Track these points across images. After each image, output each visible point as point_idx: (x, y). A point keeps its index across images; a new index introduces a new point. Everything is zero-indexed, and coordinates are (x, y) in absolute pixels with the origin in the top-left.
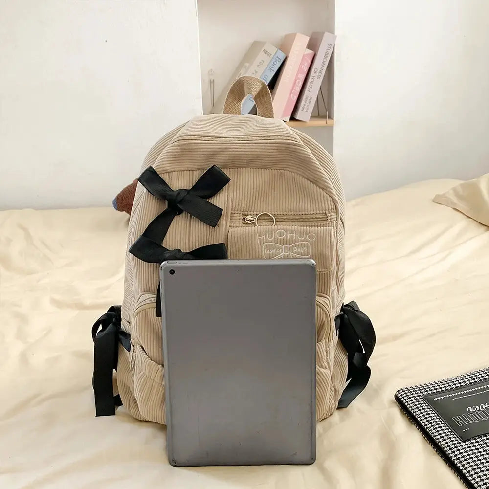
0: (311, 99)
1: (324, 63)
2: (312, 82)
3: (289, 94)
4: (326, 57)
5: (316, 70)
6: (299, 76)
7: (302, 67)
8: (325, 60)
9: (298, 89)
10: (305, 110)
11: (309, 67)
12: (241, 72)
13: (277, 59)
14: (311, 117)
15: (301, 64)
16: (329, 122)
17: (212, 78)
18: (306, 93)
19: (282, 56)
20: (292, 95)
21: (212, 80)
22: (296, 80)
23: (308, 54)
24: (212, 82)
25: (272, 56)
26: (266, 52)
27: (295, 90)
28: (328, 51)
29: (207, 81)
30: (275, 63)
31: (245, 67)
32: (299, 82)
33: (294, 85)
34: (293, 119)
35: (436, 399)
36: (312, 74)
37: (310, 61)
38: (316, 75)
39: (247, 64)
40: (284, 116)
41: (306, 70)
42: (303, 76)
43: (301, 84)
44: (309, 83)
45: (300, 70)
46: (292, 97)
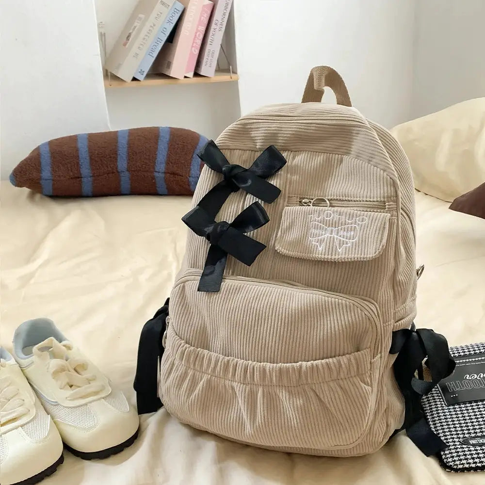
0: (213, 53)
1: (224, 14)
2: (213, 35)
3: (190, 47)
4: (226, 8)
5: (217, 22)
6: (199, 29)
8: (225, 11)
9: (199, 42)
10: (209, 65)
11: (208, 18)
12: (136, 24)
13: (175, 10)
14: (216, 71)
15: (201, 16)
16: (233, 76)
17: (103, 31)
18: (208, 47)
19: (180, 7)
20: (193, 49)
21: (103, 33)
22: (196, 33)
23: (208, 5)
24: (102, 36)
25: (170, 8)
26: (163, 3)
27: (196, 43)
28: (228, 1)
29: (98, 34)
30: (173, 15)
31: (140, 19)
32: (199, 35)
33: (195, 38)
34: (196, 74)
36: (213, 26)
37: (209, 12)
38: (218, 28)
39: (141, 16)
40: (187, 72)
41: (206, 22)
42: (203, 29)
43: (201, 37)
44: (210, 37)
45: (200, 23)
46: (193, 51)
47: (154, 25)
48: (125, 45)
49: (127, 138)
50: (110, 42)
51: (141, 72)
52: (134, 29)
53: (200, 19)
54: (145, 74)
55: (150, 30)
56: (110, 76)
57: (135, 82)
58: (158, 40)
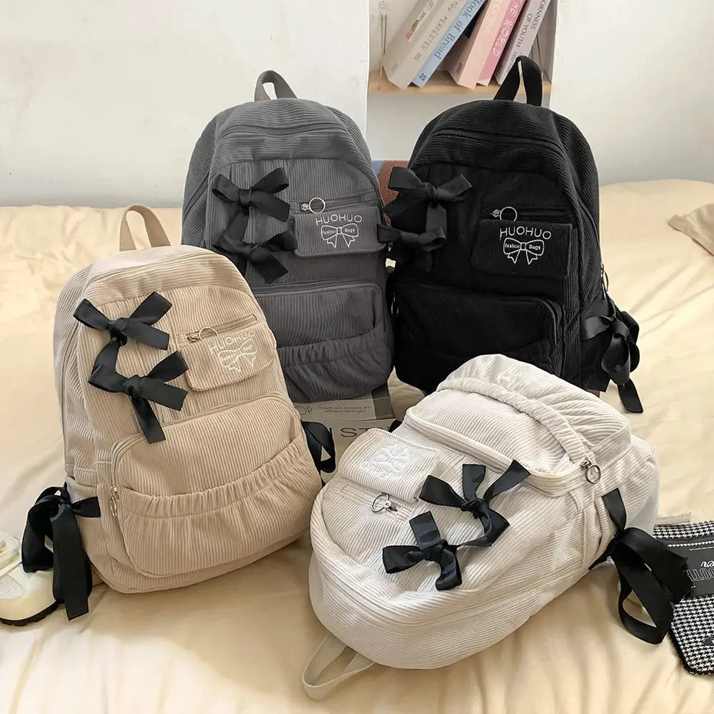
1: (541, 7)
2: (523, 33)
3: (491, 48)
5: (530, 16)
6: (505, 24)
7: (512, 9)
8: (543, 3)
9: (504, 41)
12: (425, 10)
15: (511, 6)
17: (384, 12)
18: (515, 48)
20: (494, 49)
21: (384, 16)
22: (501, 29)
24: (384, 19)
27: (500, 42)
29: (378, 17)
30: (473, 4)
32: (505, 32)
33: (498, 35)
35: (670, 546)
36: (524, 22)
38: (530, 24)
40: (481, 78)
41: (516, 15)
42: (511, 24)
43: (508, 34)
44: (518, 35)
45: (508, 16)
46: (494, 52)
47: (446, 18)
48: (408, 36)
50: (393, 27)
51: (422, 76)
52: (422, 16)
53: (509, 10)
54: (427, 79)
55: (439, 25)
56: (379, 74)
57: (412, 88)
58: (450, 37)
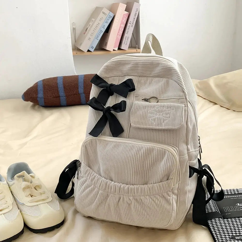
0: (128, 38)
1: (134, 19)
2: (128, 29)
3: (116, 35)
4: (135, 15)
5: (130, 22)
6: (121, 26)
7: (123, 20)
8: (135, 17)
9: (121, 33)
10: (125, 44)
11: (126, 20)
12: (90, 23)
13: (110, 16)
14: (129, 47)
15: (123, 19)
16: (138, 50)
17: (74, 27)
18: (126, 35)
19: (112, 15)
20: (118, 36)
21: (74, 28)
24: (74, 29)
25: (107, 15)
26: (104, 13)
27: (120, 33)
28: (136, 12)
29: (72, 28)
30: (109, 19)
31: (92, 21)
32: (121, 29)
33: (119, 30)
34: (119, 49)
36: (128, 25)
37: (127, 18)
38: (131, 25)
39: (94, 19)
40: (115, 47)
41: (125, 23)
42: (123, 26)
43: (123, 30)
44: (127, 30)
45: (122, 23)
46: (118, 37)
47: (99, 24)
48: (84, 34)
49: (83, 78)
50: (78, 32)
51: (92, 47)
52: (89, 26)
53: (122, 21)
54: (94, 49)
55: (96, 26)
56: (76, 49)
57: (89, 53)
58: (101, 31)
